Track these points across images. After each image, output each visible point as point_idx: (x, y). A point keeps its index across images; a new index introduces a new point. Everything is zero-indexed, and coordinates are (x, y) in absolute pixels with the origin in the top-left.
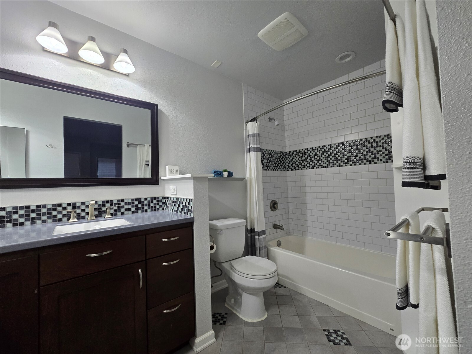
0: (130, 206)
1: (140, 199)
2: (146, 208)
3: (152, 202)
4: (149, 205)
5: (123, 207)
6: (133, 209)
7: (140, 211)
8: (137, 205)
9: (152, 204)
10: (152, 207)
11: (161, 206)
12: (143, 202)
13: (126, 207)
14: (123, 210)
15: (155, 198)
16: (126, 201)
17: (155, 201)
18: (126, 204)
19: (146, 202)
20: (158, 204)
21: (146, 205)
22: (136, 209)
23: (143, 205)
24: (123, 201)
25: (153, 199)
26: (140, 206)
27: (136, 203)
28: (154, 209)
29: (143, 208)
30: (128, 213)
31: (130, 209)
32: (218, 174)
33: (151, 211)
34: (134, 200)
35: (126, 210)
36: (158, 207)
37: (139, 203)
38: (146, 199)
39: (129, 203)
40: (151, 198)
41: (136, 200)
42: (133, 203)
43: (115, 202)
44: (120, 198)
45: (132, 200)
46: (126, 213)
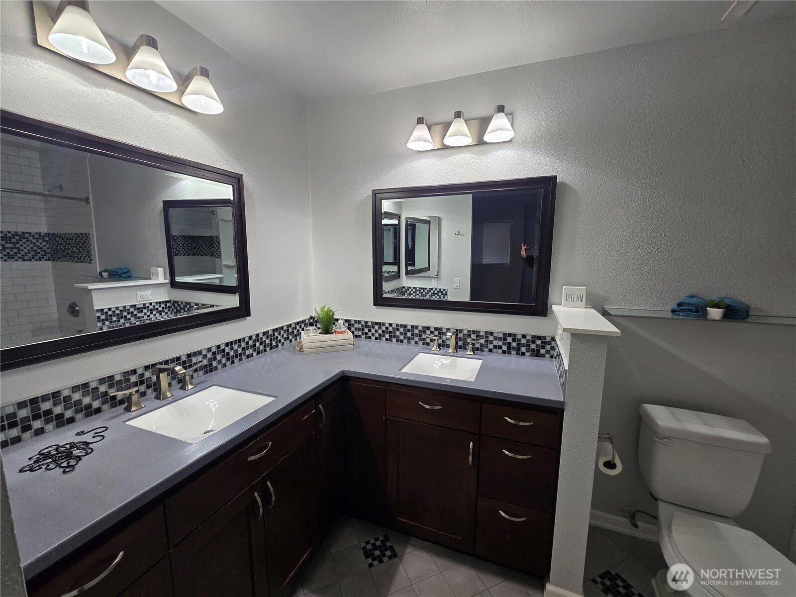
0: (500, 343)
1: (515, 335)
2: (523, 349)
3: (534, 342)
4: (528, 345)
5: (491, 342)
6: (505, 348)
7: (514, 352)
8: (511, 343)
9: (533, 346)
10: (533, 350)
11: (548, 352)
12: (519, 340)
13: (495, 343)
14: (491, 346)
15: (539, 338)
16: (495, 335)
17: (539, 342)
18: (496, 338)
19: (524, 341)
20: (543, 347)
21: (523, 345)
22: (509, 348)
23: (518, 345)
24: (492, 333)
25: (535, 338)
26: (514, 344)
27: (509, 340)
28: (536, 354)
29: (519, 349)
30: (498, 351)
31: (500, 347)
32: (691, 310)
33: (531, 356)
34: (506, 335)
35: (495, 347)
36: (543, 351)
37: (514, 340)
38: (524, 336)
39: (500, 339)
40: (533, 337)
41: (510, 335)
42: (505, 339)
43: (482, 334)
44: (489, 330)
45: (505, 334)
46: (495, 350)
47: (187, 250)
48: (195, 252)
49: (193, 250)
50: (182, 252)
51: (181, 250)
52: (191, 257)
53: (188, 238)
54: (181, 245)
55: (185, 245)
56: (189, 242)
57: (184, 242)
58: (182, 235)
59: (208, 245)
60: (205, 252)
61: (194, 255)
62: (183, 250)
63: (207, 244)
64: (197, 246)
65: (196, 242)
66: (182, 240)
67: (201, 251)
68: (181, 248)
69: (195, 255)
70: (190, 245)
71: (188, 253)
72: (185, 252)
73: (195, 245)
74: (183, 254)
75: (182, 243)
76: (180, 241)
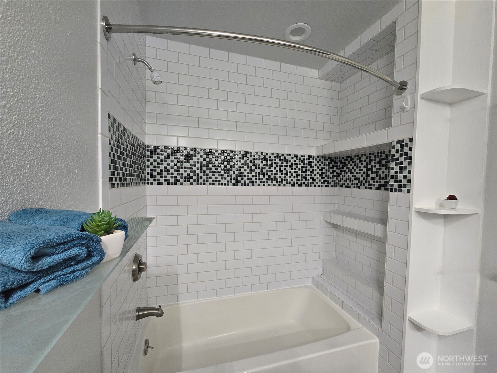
47: (326, 178)
48: (337, 181)
49: (335, 178)
50: (317, 181)
51: (317, 178)
52: (330, 189)
53: (329, 160)
54: (318, 170)
55: (324, 170)
56: (331, 166)
57: (322, 165)
58: (321, 153)
59: (365, 170)
60: (356, 182)
61: (335, 185)
62: (320, 178)
63: (362, 167)
64: (343, 173)
65: (341, 166)
66: (320, 163)
67: (348, 181)
68: (318, 175)
69: (337, 186)
70: (331, 171)
71: (326, 183)
72: (322, 181)
73: (338, 171)
74: (320, 183)
75: (320, 168)
76: (318, 165)
